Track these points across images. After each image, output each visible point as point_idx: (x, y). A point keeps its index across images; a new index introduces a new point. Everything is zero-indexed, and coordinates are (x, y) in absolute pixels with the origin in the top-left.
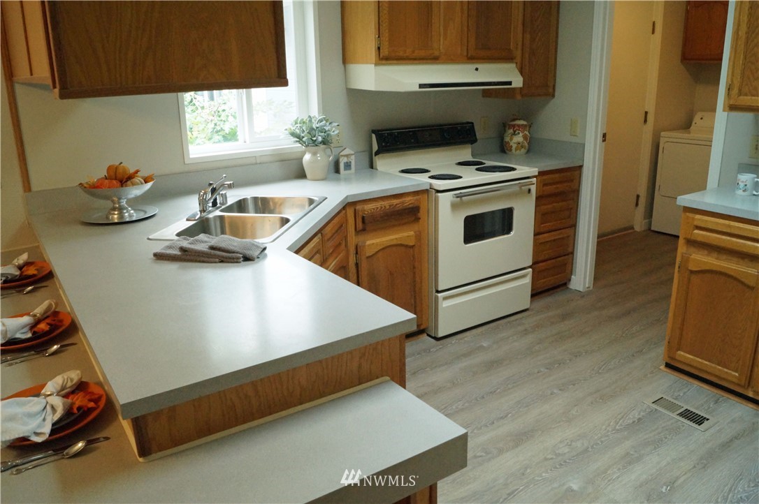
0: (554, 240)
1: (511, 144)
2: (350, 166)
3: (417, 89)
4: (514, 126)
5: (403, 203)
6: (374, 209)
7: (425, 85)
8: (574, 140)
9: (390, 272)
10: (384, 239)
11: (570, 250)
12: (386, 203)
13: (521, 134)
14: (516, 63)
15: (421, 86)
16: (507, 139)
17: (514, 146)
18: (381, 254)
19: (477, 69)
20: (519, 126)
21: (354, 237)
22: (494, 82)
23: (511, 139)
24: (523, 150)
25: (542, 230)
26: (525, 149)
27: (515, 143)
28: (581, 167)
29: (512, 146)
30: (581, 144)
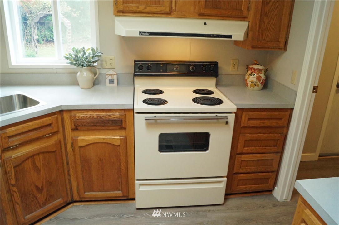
0: (258, 160)
1: (248, 81)
2: (113, 81)
3: (137, 35)
4: (251, 69)
5: (109, 116)
6: (84, 117)
7: (144, 33)
8: (291, 86)
9: (100, 159)
10: (93, 138)
11: (275, 169)
12: (95, 114)
13: (256, 76)
14: (249, 22)
15: (140, 33)
16: (246, 78)
17: (250, 84)
18: (91, 146)
19: (205, 24)
20: (254, 69)
21: (70, 132)
22: (213, 35)
23: (248, 78)
24: (256, 87)
25: (244, 152)
26: (258, 86)
27: (250, 81)
28: (293, 109)
29: (248, 83)
30: (295, 91)
